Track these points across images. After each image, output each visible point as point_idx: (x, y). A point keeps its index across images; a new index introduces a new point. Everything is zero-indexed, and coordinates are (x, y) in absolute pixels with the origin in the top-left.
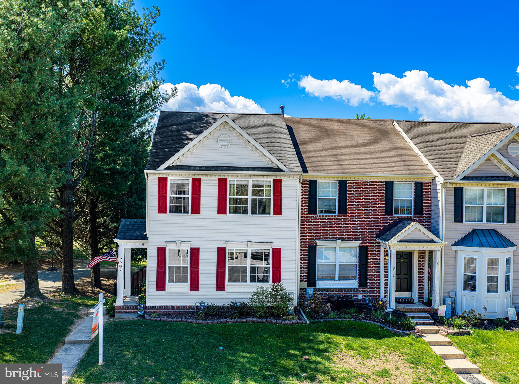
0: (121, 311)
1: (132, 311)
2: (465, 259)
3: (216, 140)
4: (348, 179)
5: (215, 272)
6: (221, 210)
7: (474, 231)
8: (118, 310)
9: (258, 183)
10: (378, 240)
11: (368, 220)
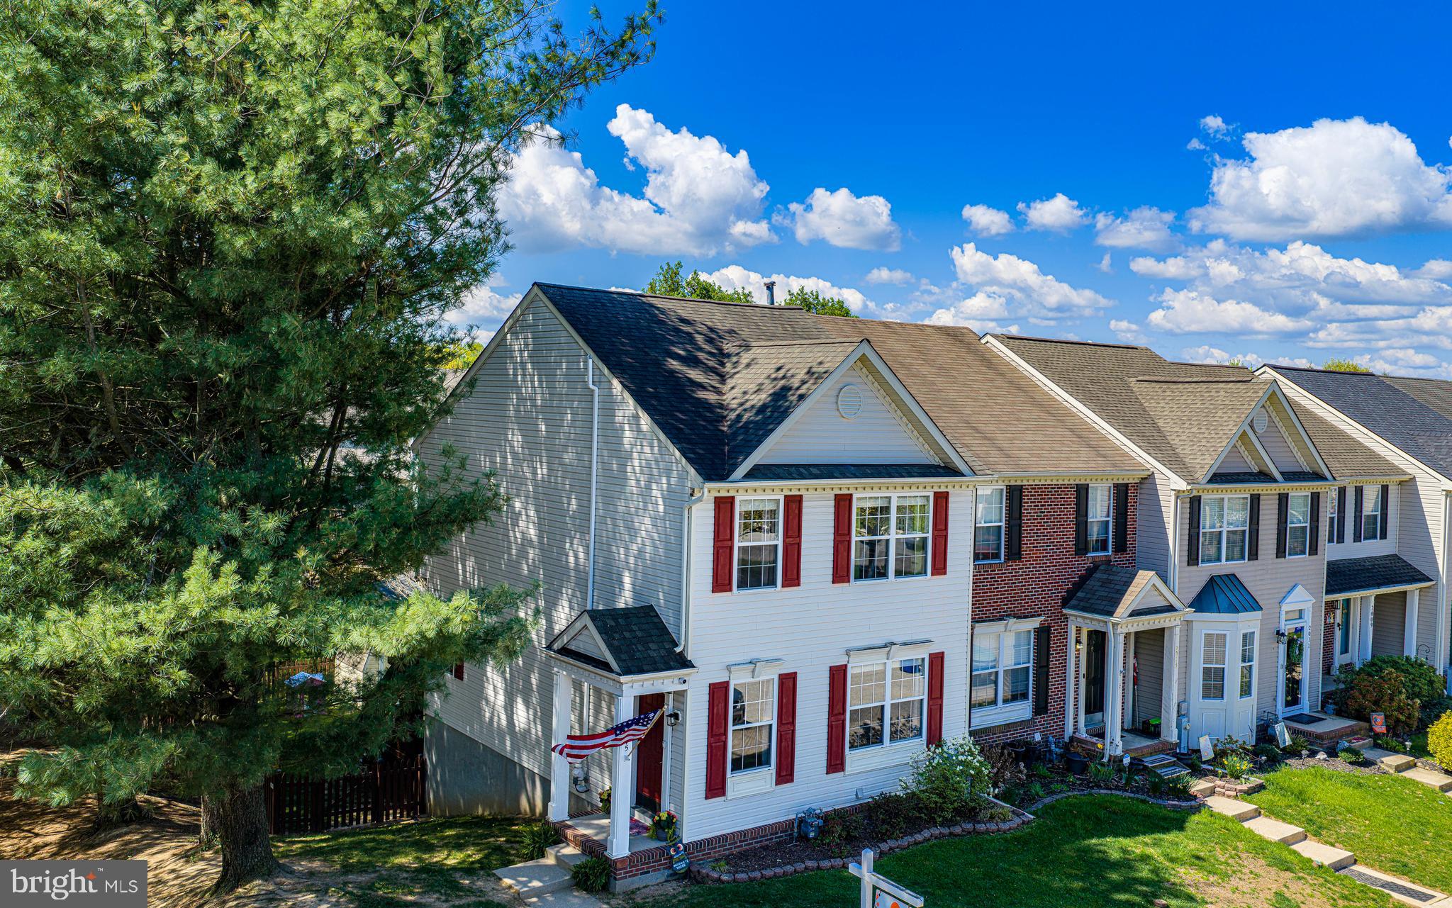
1: (654, 866)
2: (1207, 636)
3: (834, 399)
4: (1025, 482)
5: (825, 729)
6: (840, 575)
7: (1212, 581)
9: (907, 503)
10: (1065, 611)
11: (1051, 568)
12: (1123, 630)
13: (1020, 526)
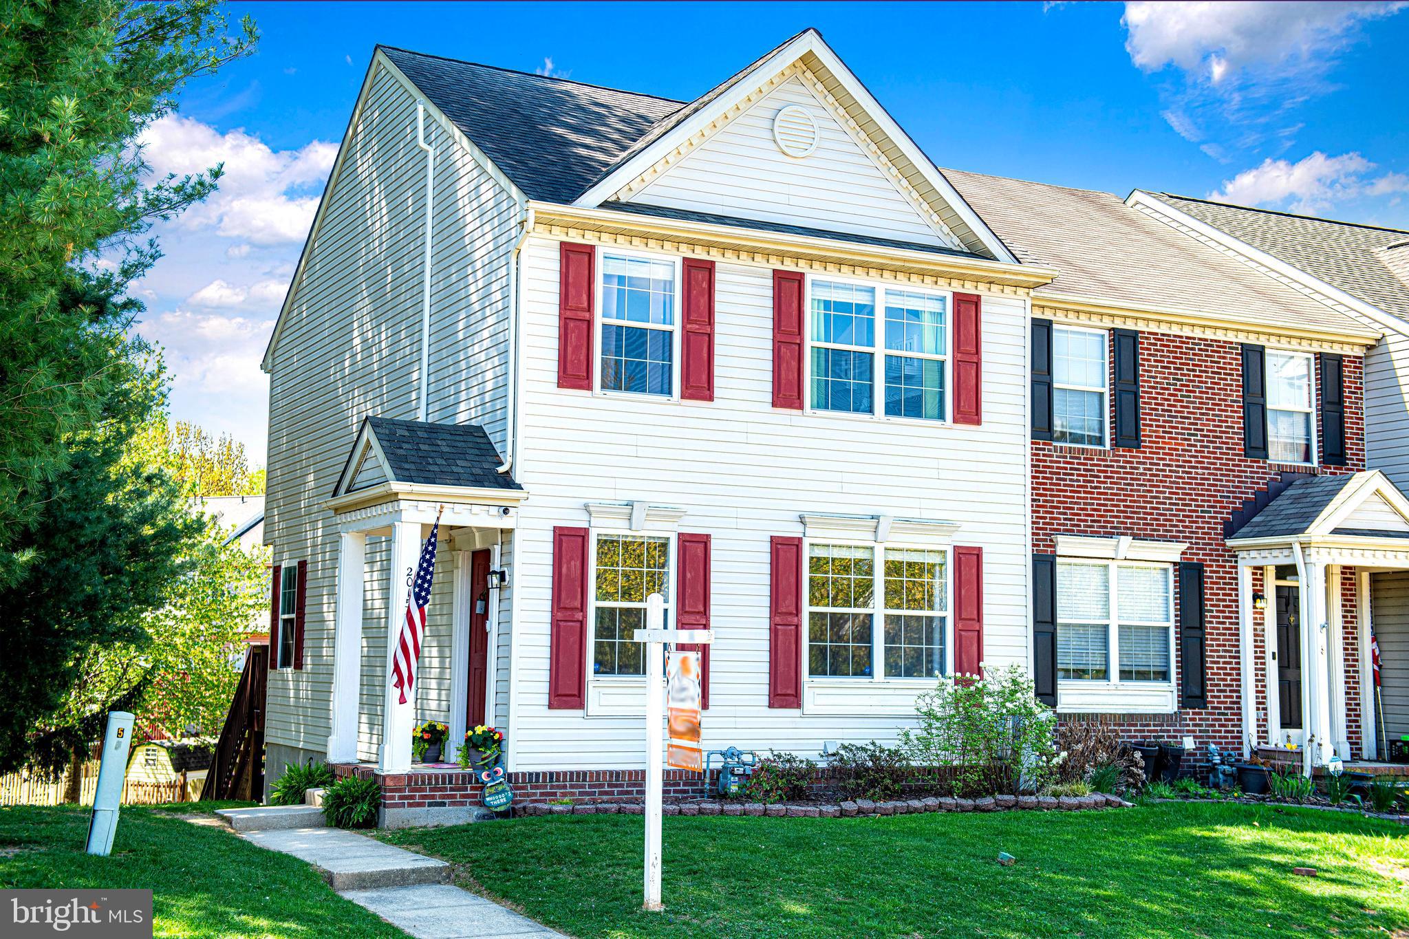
0: (412, 797)
1: (454, 796)
3: (768, 124)
4: (1141, 326)
5: (766, 635)
6: (784, 393)
8: (399, 790)
9: (906, 304)
10: (1230, 543)
11: (1200, 471)
12: (1320, 559)
13: (1136, 396)
